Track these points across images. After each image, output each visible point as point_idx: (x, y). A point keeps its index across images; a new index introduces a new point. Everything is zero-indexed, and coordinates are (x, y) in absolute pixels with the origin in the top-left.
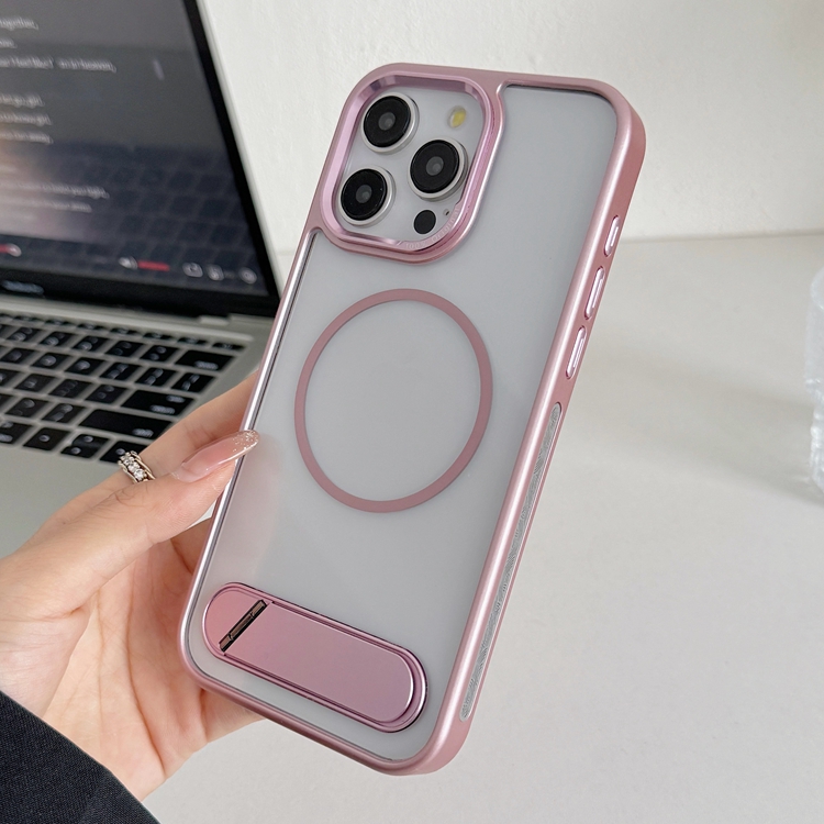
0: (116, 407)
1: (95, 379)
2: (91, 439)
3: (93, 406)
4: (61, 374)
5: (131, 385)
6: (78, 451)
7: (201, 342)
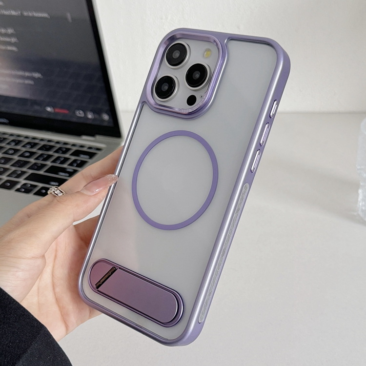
0: (41, 172)
1: (32, 160)
2: (29, 185)
3: (31, 172)
4: (16, 158)
5: (49, 163)
6: (23, 190)
7: (82, 146)
